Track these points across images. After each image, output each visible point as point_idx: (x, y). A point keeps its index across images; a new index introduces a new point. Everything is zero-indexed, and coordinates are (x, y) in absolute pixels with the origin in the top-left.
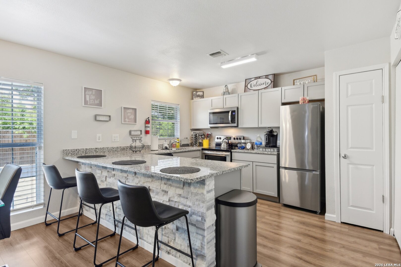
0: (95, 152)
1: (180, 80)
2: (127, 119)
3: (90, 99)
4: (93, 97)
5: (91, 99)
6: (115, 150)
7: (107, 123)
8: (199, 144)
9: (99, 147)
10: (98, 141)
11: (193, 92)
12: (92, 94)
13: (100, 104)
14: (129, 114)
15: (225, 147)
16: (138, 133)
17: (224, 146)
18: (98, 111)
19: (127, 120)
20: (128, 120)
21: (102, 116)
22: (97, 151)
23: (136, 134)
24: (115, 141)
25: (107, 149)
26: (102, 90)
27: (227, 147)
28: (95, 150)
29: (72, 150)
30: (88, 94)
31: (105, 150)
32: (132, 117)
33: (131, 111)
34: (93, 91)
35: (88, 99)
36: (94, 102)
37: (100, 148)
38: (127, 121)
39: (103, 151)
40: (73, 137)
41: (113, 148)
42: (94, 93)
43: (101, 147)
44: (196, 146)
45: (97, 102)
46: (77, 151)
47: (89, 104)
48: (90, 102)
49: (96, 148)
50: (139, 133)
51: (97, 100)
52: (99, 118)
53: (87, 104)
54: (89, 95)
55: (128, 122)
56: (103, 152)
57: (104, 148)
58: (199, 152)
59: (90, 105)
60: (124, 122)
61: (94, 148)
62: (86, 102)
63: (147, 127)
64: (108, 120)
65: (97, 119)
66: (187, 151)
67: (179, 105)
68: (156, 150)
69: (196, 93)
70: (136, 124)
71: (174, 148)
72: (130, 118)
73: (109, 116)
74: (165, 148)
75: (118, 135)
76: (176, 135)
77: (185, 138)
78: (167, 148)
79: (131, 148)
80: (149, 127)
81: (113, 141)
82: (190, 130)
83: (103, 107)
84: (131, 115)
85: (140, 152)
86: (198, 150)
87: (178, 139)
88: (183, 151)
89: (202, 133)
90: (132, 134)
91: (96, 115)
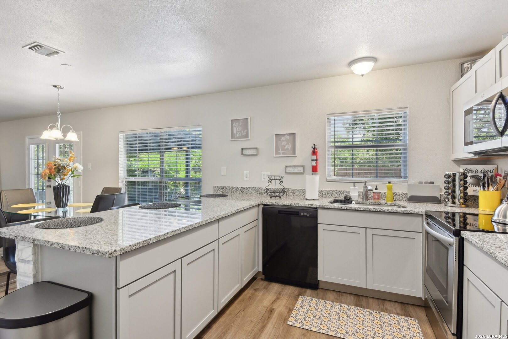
0: (241, 192)
1: (374, 58)
2: (281, 150)
3: (237, 132)
4: (240, 129)
5: (238, 132)
7: (255, 158)
8: (462, 201)
9: (245, 187)
10: (245, 179)
11: (462, 64)
12: (239, 125)
13: (247, 136)
14: (284, 143)
16: (299, 170)
18: (245, 144)
19: (281, 151)
20: (283, 152)
21: (249, 150)
22: (243, 190)
23: (295, 172)
24: (265, 180)
25: (253, 190)
26: (248, 119)
29: (220, 187)
30: (235, 127)
31: (251, 191)
32: (290, 146)
33: (287, 137)
34: (240, 121)
35: (235, 132)
36: (241, 134)
37: (246, 188)
38: (281, 153)
39: (249, 191)
40: (223, 174)
41: (261, 189)
42: (241, 124)
43: (247, 187)
44: (454, 205)
45: (244, 133)
46: (225, 188)
47: (236, 137)
48: (237, 135)
49: (242, 188)
50: (300, 170)
51: (243, 132)
52: (245, 152)
53: (235, 138)
54: (236, 127)
55: (283, 153)
57: (250, 188)
59: (238, 138)
62: (233, 136)
63: (312, 160)
64: (256, 153)
65: (244, 153)
66: (361, 209)
67: (407, 108)
68: (314, 200)
69: (469, 66)
70: (296, 156)
71: (377, 201)
72: (285, 148)
73: (256, 148)
74: (345, 197)
75: (270, 172)
76: (402, 175)
77: (423, 183)
78: (350, 198)
79: (267, 190)
80: (315, 160)
81: (263, 180)
82: (453, 162)
83: (249, 138)
84: (287, 144)
85: (280, 198)
86: (409, 213)
87: (390, 183)
88: (348, 209)
89: (493, 170)
90: (288, 171)
91: (242, 149)
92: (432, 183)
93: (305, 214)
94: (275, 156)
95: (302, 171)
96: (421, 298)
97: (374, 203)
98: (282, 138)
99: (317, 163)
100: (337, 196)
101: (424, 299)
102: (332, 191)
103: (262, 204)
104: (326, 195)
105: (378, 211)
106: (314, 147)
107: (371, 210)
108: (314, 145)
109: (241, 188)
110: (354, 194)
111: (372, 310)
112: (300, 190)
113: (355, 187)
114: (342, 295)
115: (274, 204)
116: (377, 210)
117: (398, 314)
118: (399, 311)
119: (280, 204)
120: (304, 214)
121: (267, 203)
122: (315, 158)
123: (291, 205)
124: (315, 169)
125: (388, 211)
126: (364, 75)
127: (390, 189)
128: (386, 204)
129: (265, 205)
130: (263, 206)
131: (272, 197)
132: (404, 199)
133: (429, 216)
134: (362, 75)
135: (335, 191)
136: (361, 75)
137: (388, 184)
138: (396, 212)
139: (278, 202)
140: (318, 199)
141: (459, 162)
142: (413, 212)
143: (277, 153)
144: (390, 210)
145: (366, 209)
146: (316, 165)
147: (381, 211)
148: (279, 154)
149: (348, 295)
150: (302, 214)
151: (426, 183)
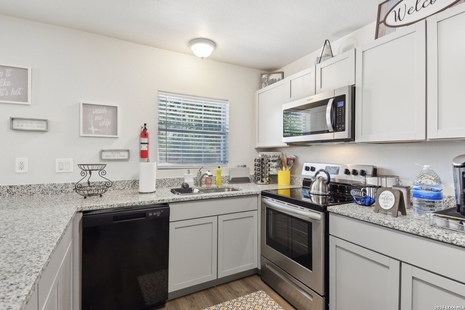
0: (8, 194)
1: (213, 43)
2: (92, 127)
4: (6, 83)
5: (3, 87)
6: (59, 189)
7: (42, 136)
8: (267, 179)
9: (19, 184)
10: (18, 171)
11: (262, 75)
12: (3, 77)
13: (23, 98)
14: (97, 118)
15: (321, 192)
16: (122, 156)
17: (319, 190)
18: (20, 112)
19: (93, 129)
20: (97, 130)
21: (29, 122)
22: (14, 191)
23: (116, 158)
24: (63, 171)
25: (37, 188)
26: (27, 69)
27: (325, 192)
28: (8, 190)
31: (33, 191)
32: (108, 123)
33: (104, 111)
34: (7, 70)
36: (10, 93)
37: (22, 186)
38: (93, 132)
39: (29, 191)
41: (55, 187)
42: (8, 75)
43: (24, 184)
44: (262, 183)
45: (16, 93)
49: (10, 187)
50: (124, 156)
51: (15, 89)
52: (16, 125)
55: (96, 132)
56: (29, 194)
57: (30, 185)
58: (255, 199)
60: (84, 133)
61: (6, 185)
63: (142, 143)
64: (44, 129)
65: (15, 127)
66: (215, 197)
67: (228, 101)
68: (152, 192)
69: (267, 77)
70: (117, 138)
71: (210, 185)
72: (100, 125)
73: (46, 121)
74: (183, 186)
75: (72, 159)
76: (222, 159)
77: (240, 166)
78: (187, 185)
80: (147, 143)
81: (58, 171)
82: (255, 150)
83: (29, 102)
84: (103, 120)
85: (101, 196)
86: (251, 195)
87: (219, 167)
89: (280, 156)
90: (104, 157)
91: (13, 119)
92: (245, 166)
93: (155, 214)
94: (82, 134)
95: (126, 157)
98: (95, 110)
99: (148, 147)
100: (170, 185)
101: (260, 268)
102: (164, 179)
103: (80, 212)
104: (158, 184)
105: (229, 196)
106: (145, 127)
107: (223, 196)
108: (145, 124)
109: (8, 188)
110: (190, 181)
112: (123, 182)
113: (189, 173)
117: (248, 293)
118: (246, 289)
119: (116, 206)
120: (153, 214)
121: (91, 209)
122: (145, 140)
123: (134, 205)
124: (144, 154)
125: (236, 195)
126: (204, 58)
127: (219, 173)
128: (218, 188)
129: (84, 212)
130: (81, 215)
131: (88, 197)
132: (227, 182)
134: (202, 58)
135: (168, 180)
136: (201, 57)
137: (218, 169)
138: (242, 195)
139: (112, 204)
140: (155, 192)
141: (260, 150)
142: (253, 193)
143: (86, 129)
144: (238, 194)
145: (219, 196)
146: (147, 150)
147: (232, 196)
148: (90, 132)
150: (150, 214)
151: (242, 166)
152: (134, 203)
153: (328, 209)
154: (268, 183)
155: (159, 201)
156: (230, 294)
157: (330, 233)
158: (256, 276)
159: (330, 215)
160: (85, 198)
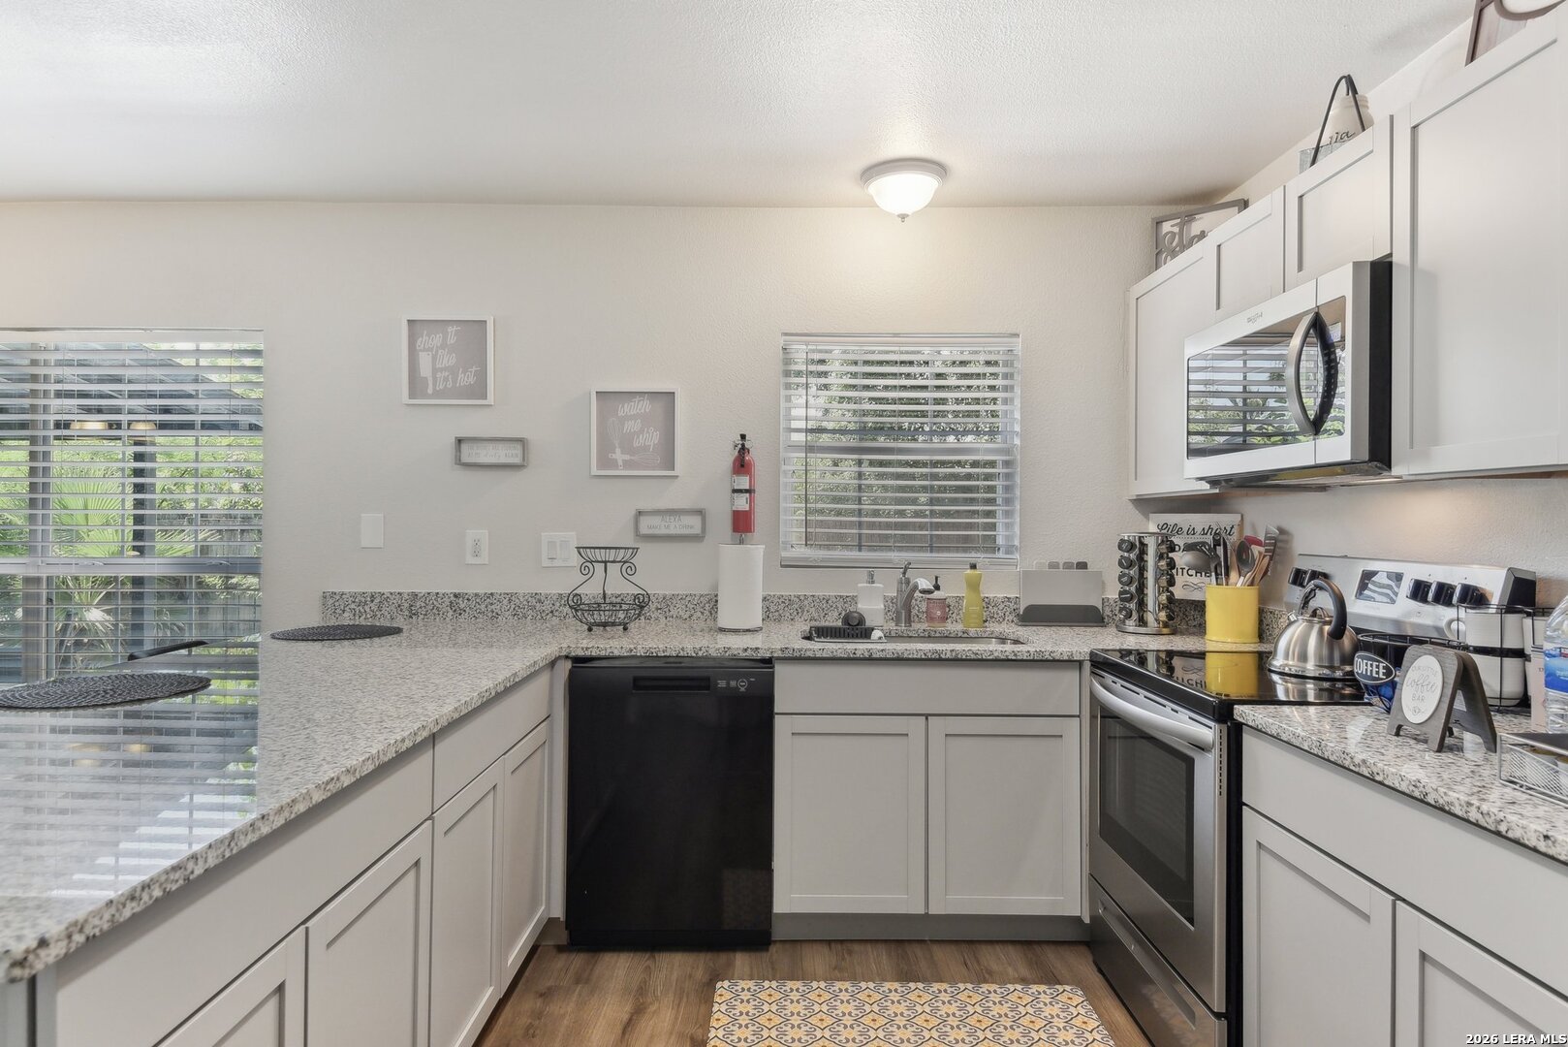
0: (451, 612)
1: (936, 165)
2: (618, 450)
3: (435, 370)
4: (448, 360)
5: (442, 370)
6: (547, 606)
7: (514, 478)
9: (471, 591)
10: (470, 560)
12: (443, 346)
13: (479, 390)
14: (631, 426)
16: (685, 527)
18: (473, 423)
19: (619, 456)
20: (627, 457)
21: (491, 445)
22: (462, 606)
23: (672, 531)
24: (556, 563)
25: (505, 602)
26: (486, 321)
28: (451, 602)
29: (354, 596)
30: (424, 350)
31: (496, 608)
32: (652, 438)
33: (644, 406)
34: (450, 329)
35: (425, 368)
36: (455, 381)
37: (476, 595)
38: (620, 463)
39: (490, 608)
40: (368, 541)
41: (540, 601)
42: (451, 340)
43: (481, 591)
44: (1142, 629)
45: (466, 379)
46: (377, 601)
47: (430, 391)
48: (434, 384)
49: (456, 596)
50: (692, 527)
51: (464, 372)
52: (470, 454)
53: (425, 396)
54: (430, 349)
55: (627, 465)
56: (490, 614)
57: (492, 594)
59: (437, 394)
60: (601, 466)
61: (449, 591)
62: (416, 386)
63: (735, 491)
64: (517, 460)
65: (465, 459)
66: (915, 656)
67: (1016, 335)
68: (748, 630)
69: (1176, 230)
70: (677, 476)
71: (938, 625)
72: (636, 444)
73: (521, 441)
74: (846, 620)
75: (574, 533)
76: (1000, 541)
77: (1061, 566)
78: (861, 620)
79: (576, 604)
80: (747, 491)
81: (546, 563)
82: (1131, 506)
83: (490, 399)
84: (642, 431)
85: (625, 629)
86: (1047, 661)
87: (973, 567)
88: (874, 656)
89: (1232, 529)
90: (644, 530)
91: (460, 441)
92: (1083, 566)
93: (733, 684)
94: (595, 471)
95: (697, 530)
96: (1078, 920)
97: (932, 634)
98: (623, 406)
99: (751, 501)
100: (816, 615)
101: (1087, 920)
102: (798, 597)
103: (567, 657)
104: (781, 612)
105: (964, 657)
106: (743, 445)
107: (943, 657)
108: (743, 437)
109: (453, 598)
110: (872, 607)
111: (953, 982)
112: (688, 599)
113: (873, 582)
114: (850, 953)
115: (616, 653)
116: (959, 656)
117: (1024, 981)
118: (1025, 972)
119: (640, 652)
120: (728, 683)
121: (588, 653)
122: (743, 482)
123: (682, 654)
124: (742, 523)
125: (991, 657)
126: (908, 216)
127: (974, 585)
128: (966, 635)
129: (577, 660)
130: (568, 665)
131: (594, 628)
132: (1011, 618)
133: (1100, 664)
134: (903, 217)
135: (810, 599)
136: (898, 216)
137: (969, 571)
138: (1014, 658)
139: (632, 646)
140: (761, 629)
141: (1149, 504)
142: (1057, 657)
143: (605, 461)
144: (996, 654)
145: (929, 655)
146: (748, 509)
147: (973, 657)
148: (613, 464)
149: (869, 947)
150: (722, 684)
151: (1068, 566)
152: (683, 649)
153: (1235, 712)
154: (1165, 631)
155: (746, 650)
156: (964, 969)
157: (1244, 800)
158: (1083, 949)
159: (1244, 735)
160: (590, 630)
